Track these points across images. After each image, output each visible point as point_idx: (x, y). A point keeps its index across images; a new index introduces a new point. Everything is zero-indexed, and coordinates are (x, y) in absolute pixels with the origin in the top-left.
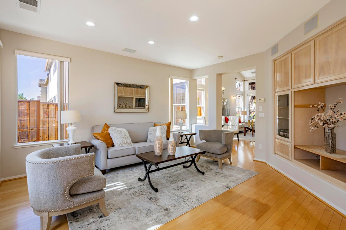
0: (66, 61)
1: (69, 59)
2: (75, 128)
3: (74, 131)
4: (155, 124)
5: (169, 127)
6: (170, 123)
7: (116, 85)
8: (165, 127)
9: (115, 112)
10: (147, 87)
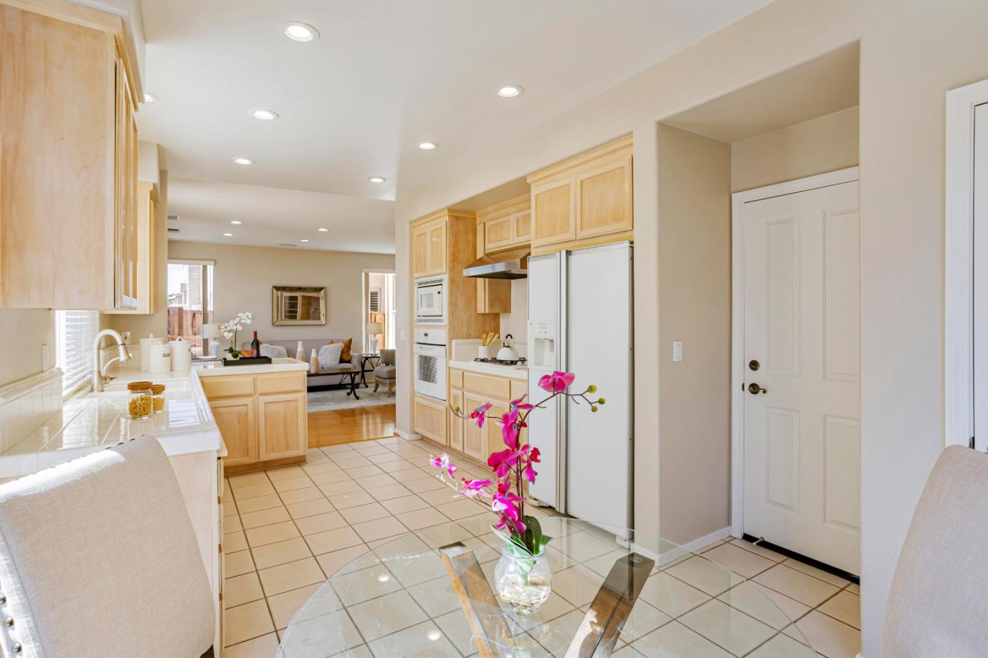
0: (210, 266)
1: (213, 262)
4: (332, 342)
5: (348, 346)
6: (350, 341)
7: (274, 290)
8: (341, 345)
9: (273, 324)
10: (321, 289)
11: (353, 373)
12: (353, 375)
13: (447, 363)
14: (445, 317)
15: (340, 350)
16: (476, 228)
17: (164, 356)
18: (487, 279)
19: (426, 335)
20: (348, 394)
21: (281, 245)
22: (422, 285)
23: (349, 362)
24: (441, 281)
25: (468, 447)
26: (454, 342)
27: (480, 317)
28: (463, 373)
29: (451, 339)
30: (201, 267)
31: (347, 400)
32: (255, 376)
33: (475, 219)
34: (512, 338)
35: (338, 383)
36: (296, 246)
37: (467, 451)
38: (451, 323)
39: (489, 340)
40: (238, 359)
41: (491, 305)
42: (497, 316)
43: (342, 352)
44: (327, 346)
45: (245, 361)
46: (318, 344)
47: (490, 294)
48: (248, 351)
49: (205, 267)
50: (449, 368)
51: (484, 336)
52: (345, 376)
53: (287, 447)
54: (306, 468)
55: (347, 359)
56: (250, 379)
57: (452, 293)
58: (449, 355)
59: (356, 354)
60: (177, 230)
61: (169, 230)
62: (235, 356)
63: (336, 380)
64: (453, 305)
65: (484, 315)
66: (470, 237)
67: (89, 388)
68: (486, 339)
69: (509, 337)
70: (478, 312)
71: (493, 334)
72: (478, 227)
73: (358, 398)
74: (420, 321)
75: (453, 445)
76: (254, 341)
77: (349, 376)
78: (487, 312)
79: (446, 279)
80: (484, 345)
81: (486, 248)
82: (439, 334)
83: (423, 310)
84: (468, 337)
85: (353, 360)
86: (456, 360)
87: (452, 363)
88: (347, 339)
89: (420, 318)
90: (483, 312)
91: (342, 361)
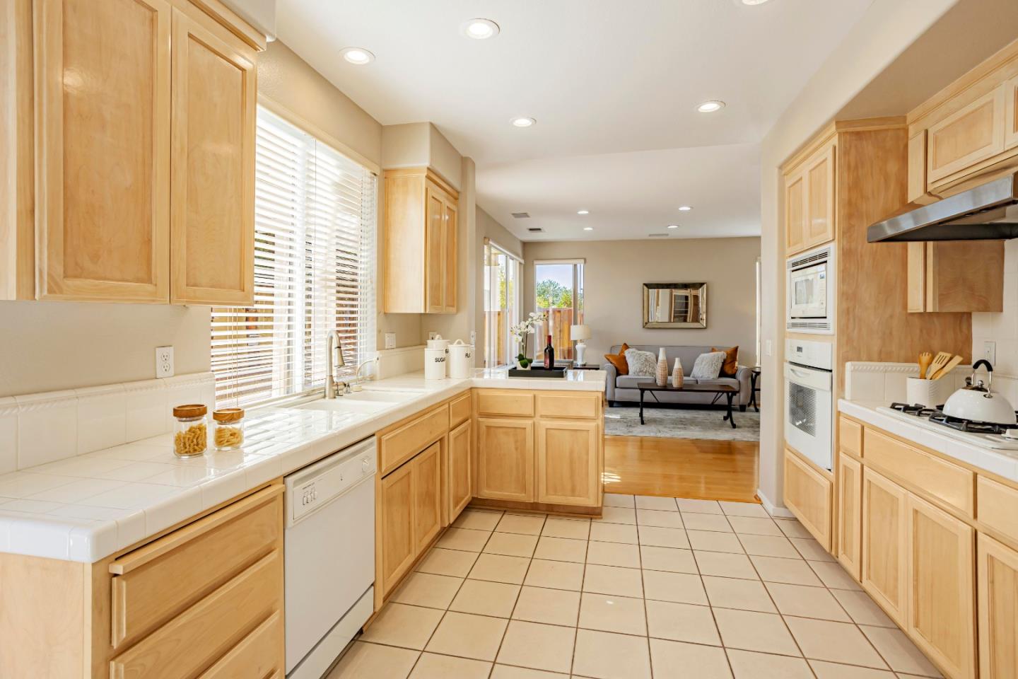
0: (580, 265)
1: (583, 261)
2: (585, 346)
3: (584, 350)
4: (713, 350)
5: (732, 356)
6: (736, 349)
7: (645, 287)
8: (721, 355)
9: (644, 327)
10: (701, 285)
11: (730, 392)
12: (730, 394)
13: (833, 404)
14: (832, 320)
15: (721, 361)
16: (906, 146)
17: (437, 360)
18: (930, 244)
19: (799, 349)
20: (725, 418)
21: (650, 235)
22: (798, 266)
23: (733, 376)
24: (825, 255)
25: (869, 578)
26: (848, 365)
27: (916, 321)
28: (863, 428)
29: (843, 359)
30: (571, 267)
31: (719, 427)
32: (536, 393)
33: (906, 131)
34: (990, 368)
35: (710, 403)
36: (667, 235)
37: (866, 584)
38: (843, 330)
39: (935, 366)
40: (528, 368)
41: (942, 297)
42: (964, 318)
43: (724, 363)
44: (706, 355)
45: (537, 372)
46: (694, 352)
47: (938, 273)
48: (539, 360)
49: (575, 266)
50: (839, 413)
51: (925, 358)
52: (720, 394)
53: (573, 492)
54: (596, 525)
55: (730, 372)
56: (530, 395)
57: (845, 275)
58: (838, 386)
59: (743, 367)
60: (539, 229)
61: (531, 230)
62: (525, 366)
63: (709, 398)
64: (848, 299)
65: (923, 315)
66: (893, 167)
67: (323, 394)
68: (929, 364)
69: (983, 366)
70: (909, 311)
71: (949, 355)
72: (911, 144)
73: (734, 426)
74: (794, 325)
75: (843, 559)
76: (547, 348)
77: (725, 394)
78: (930, 309)
79: (833, 250)
80: (923, 377)
81: (929, 181)
82: (822, 350)
83: (799, 310)
84: (884, 356)
85: (738, 374)
86: (852, 401)
87: (843, 406)
88: (733, 346)
89: (794, 321)
90: (922, 310)
91: (723, 374)
